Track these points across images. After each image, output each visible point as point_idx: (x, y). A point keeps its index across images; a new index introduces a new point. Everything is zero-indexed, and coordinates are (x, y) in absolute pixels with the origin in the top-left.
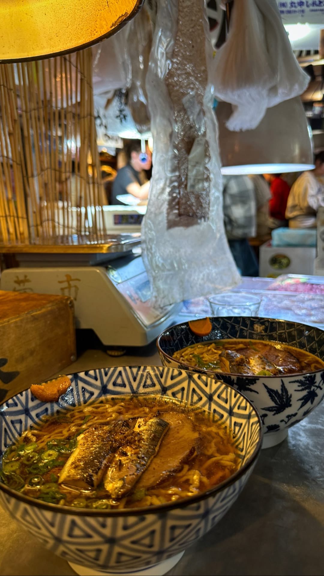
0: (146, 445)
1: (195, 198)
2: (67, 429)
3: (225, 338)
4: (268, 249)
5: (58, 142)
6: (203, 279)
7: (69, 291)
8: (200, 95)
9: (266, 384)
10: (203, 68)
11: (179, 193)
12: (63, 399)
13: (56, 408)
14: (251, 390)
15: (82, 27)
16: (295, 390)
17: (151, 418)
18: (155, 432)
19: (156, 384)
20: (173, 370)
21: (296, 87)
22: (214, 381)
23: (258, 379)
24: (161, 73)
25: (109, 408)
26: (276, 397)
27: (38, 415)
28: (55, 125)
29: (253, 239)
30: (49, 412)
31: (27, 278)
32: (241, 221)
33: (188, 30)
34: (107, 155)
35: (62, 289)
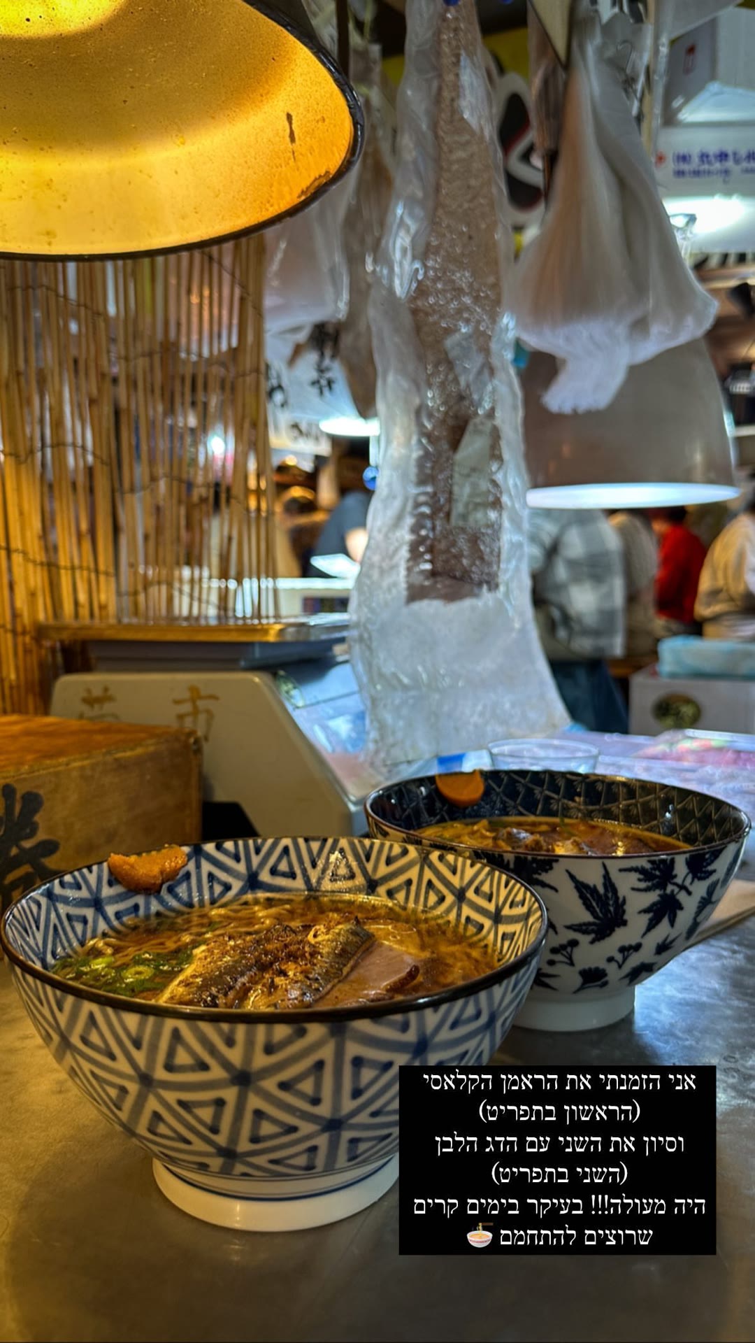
0: (326, 963)
1: (469, 541)
2: (175, 938)
3: (511, 815)
4: (651, 681)
5: (188, 440)
6: (482, 714)
7: (195, 722)
8: (483, 334)
9: (574, 872)
10: (491, 280)
11: (434, 529)
12: (171, 890)
13: (155, 906)
14: (544, 885)
15: (244, 197)
16: (633, 889)
17: (339, 923)
18: (347, 943)
19: (357, 875)
20: (391, 847)
21: (690, 321)
22: (469, 862)
23: (557, 861)
24: (400, 288)
25: (258, 911)
26: (594, 900)
27: (118, 915)
28: (183, 404)
29: (617, 662)
30: (142, 912)
31: (110, 693)
32: (590, 620)
33: (460, 206)
34: (296, 472)
35: (181, 717)
